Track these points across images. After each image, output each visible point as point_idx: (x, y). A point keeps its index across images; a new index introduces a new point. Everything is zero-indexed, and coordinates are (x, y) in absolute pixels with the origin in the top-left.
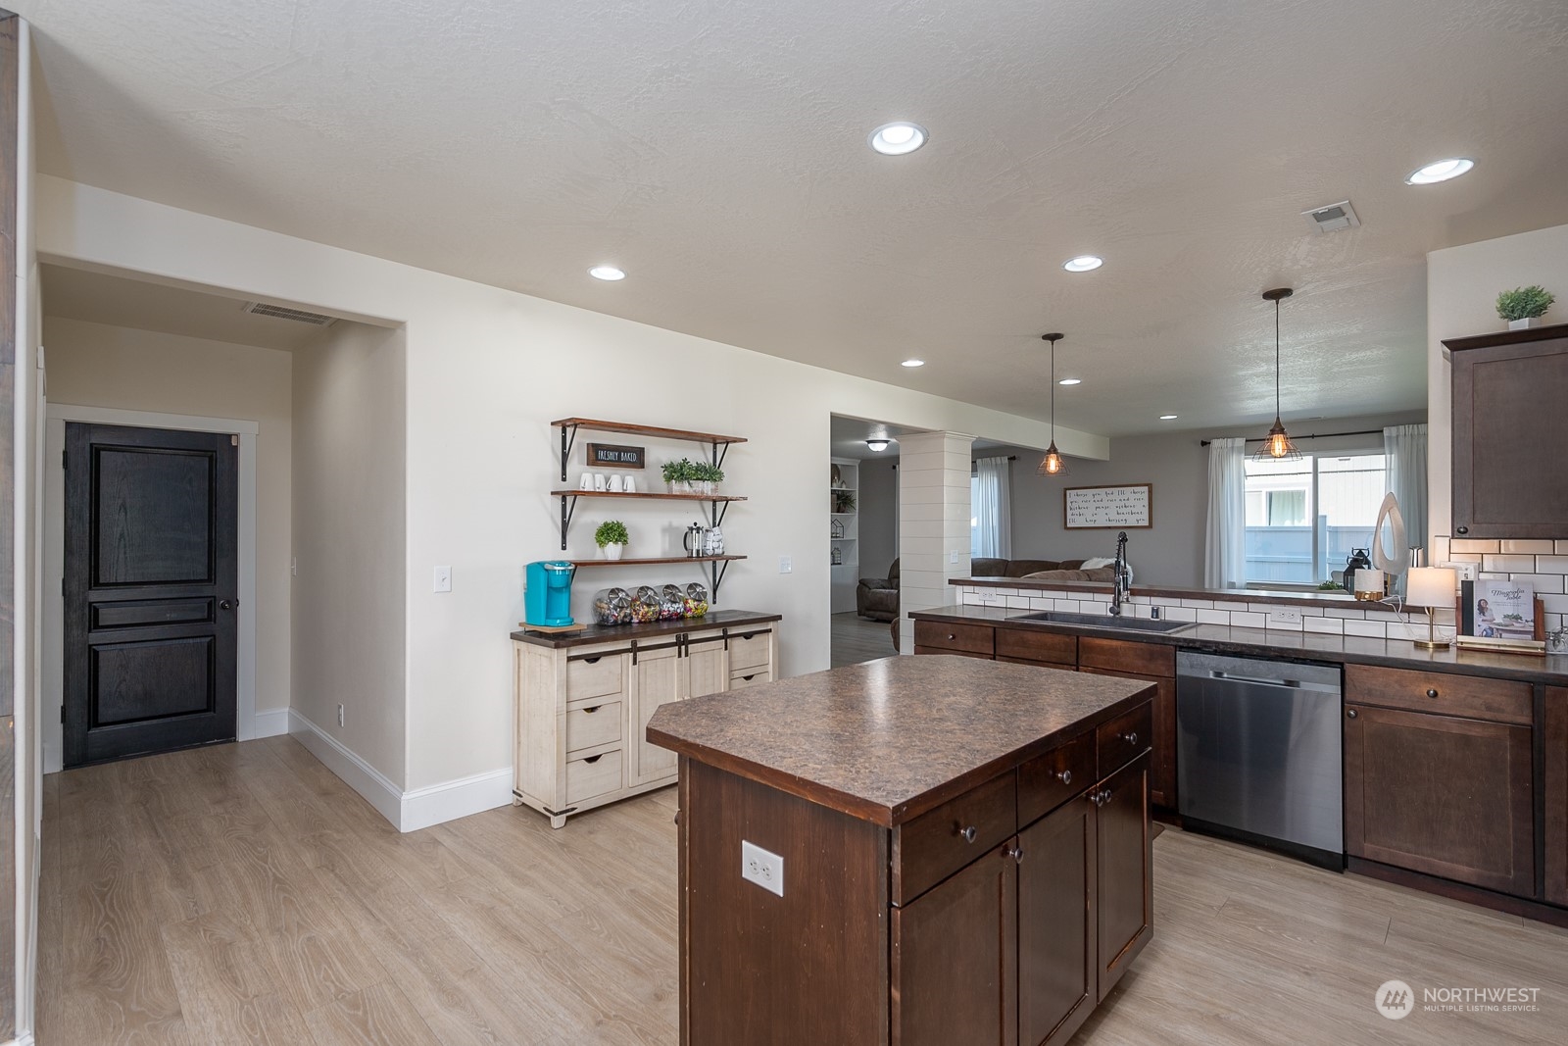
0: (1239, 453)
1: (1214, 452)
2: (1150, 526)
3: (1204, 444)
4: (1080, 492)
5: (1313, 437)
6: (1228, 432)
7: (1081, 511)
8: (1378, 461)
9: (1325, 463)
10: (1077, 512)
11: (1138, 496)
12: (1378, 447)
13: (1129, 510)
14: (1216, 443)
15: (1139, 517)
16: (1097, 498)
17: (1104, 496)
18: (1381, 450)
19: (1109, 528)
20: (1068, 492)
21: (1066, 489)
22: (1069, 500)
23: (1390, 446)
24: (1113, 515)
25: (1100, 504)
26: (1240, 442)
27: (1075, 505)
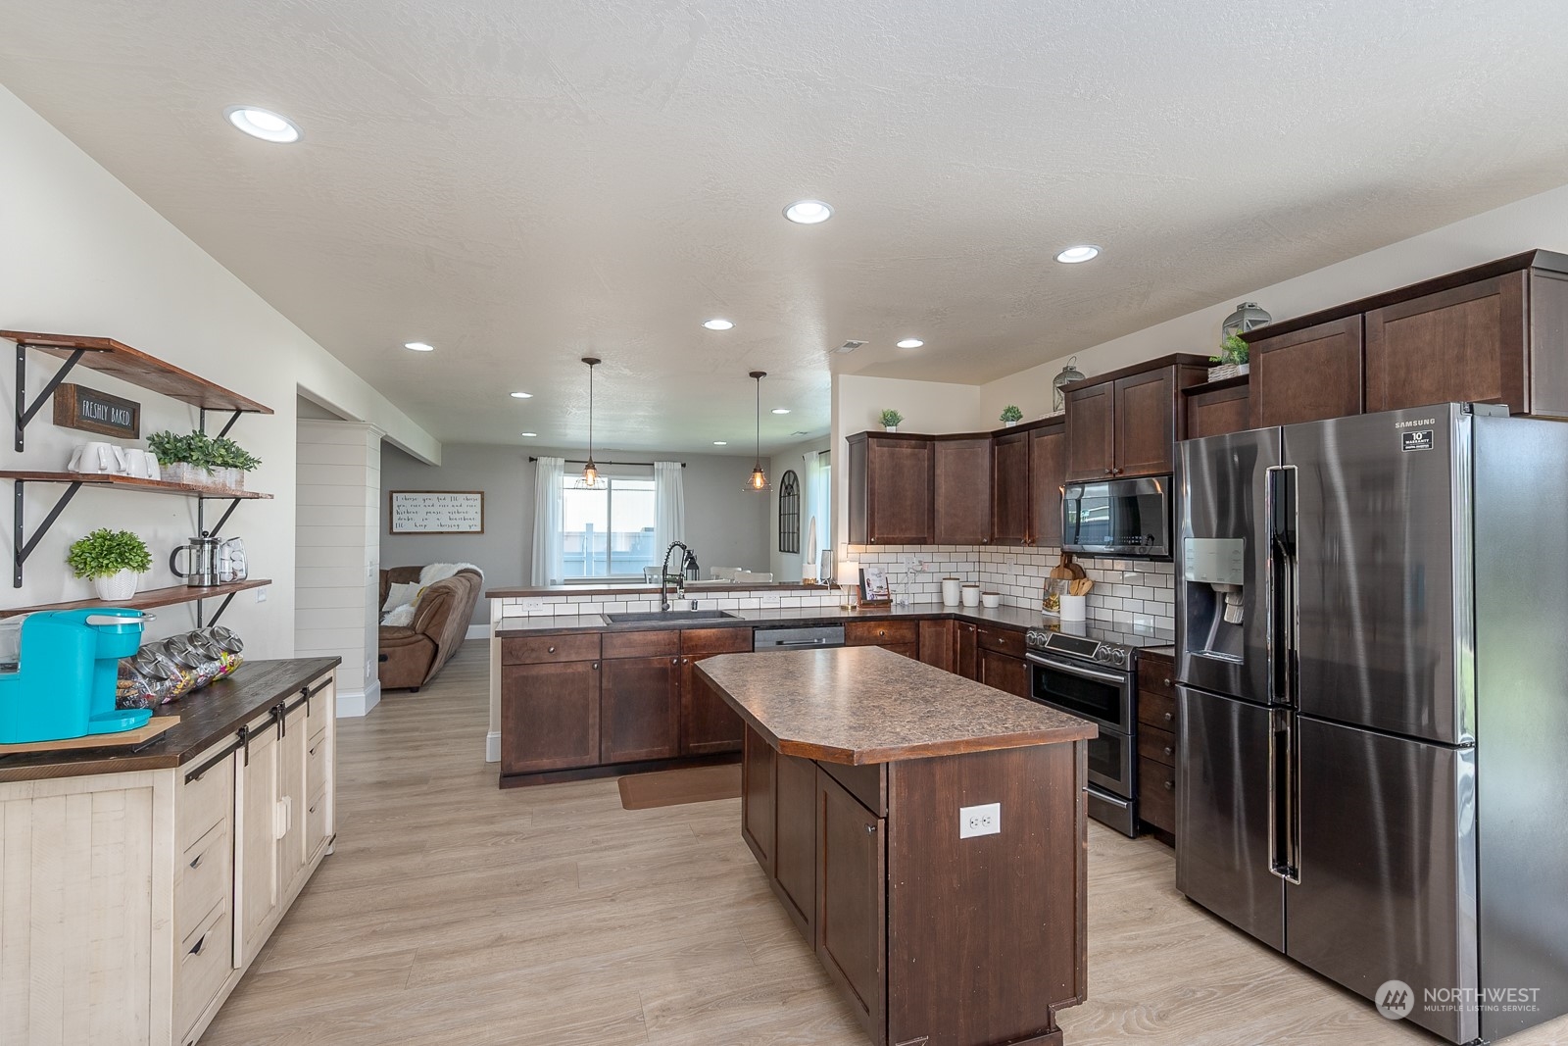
0: (560, 470)
1: (541, 468)
2: (482, 531)
3: (531, 459)
4: (408, 495)
5: (611, 463)
6: (552, 452)
7: (410, 516)
8: (651, 485)
9: (615, 484)
10: (405, 516)
11: (470, 503)
12: (652, 475)
13: (462, 516)
14: (542, 461)
15: (471, 523)
16: (428, 502)
17: (435, 502)
18: (652, 478)
19: (442, 533)
20: (395, 495)
21: (393, 492)
22: (395, 504)
23: (658, 476)
24: (445, 521)
25: (431, 509)
26: (561, 461)
27: (402, 509)
